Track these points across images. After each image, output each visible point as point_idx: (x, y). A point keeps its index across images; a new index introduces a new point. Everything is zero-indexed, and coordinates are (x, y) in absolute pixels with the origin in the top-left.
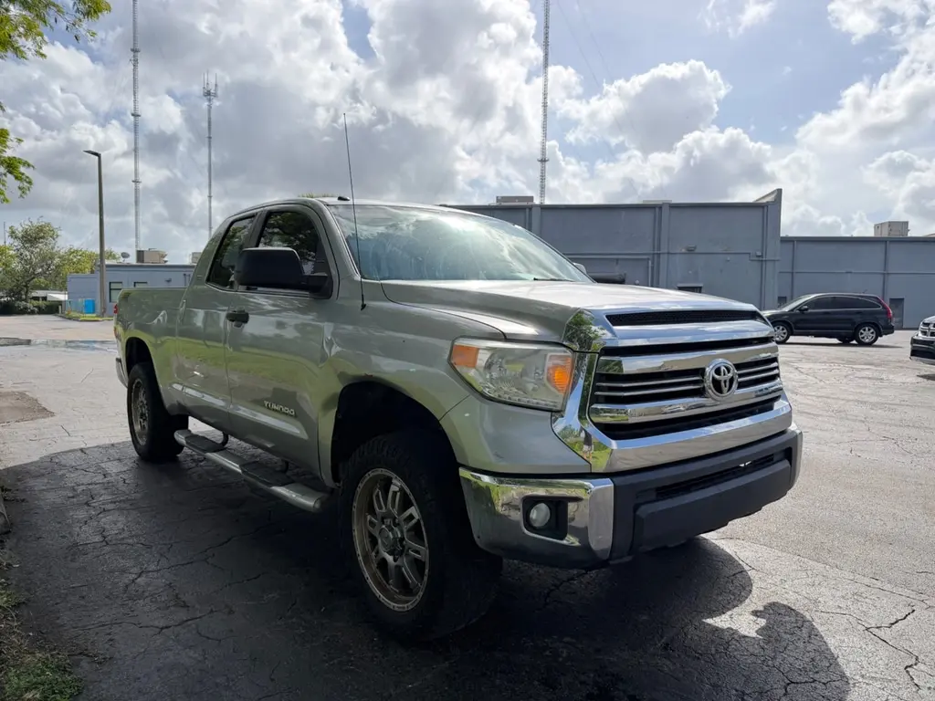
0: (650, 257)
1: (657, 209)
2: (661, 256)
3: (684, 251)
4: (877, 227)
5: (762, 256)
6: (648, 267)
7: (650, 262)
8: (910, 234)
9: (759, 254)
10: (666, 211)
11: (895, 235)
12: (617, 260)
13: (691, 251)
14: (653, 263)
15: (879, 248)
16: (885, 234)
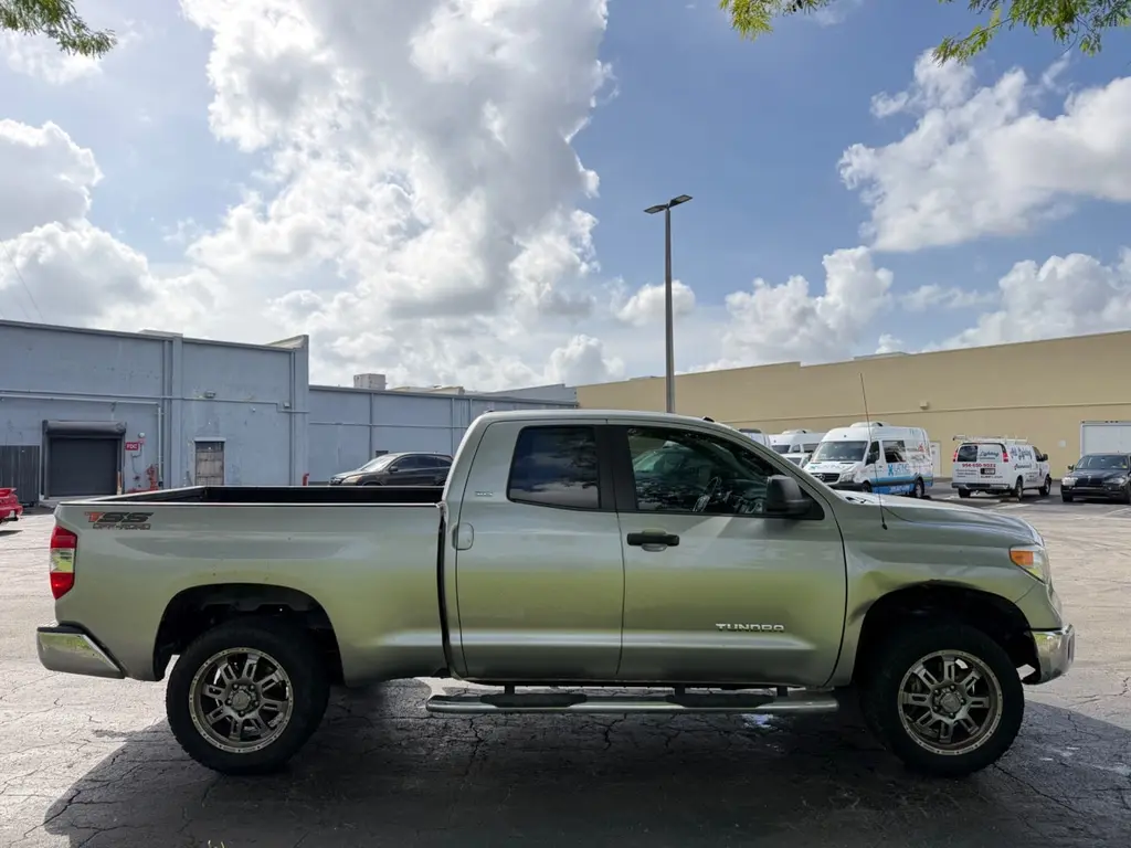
0: (160, 403)
1: (166, 343)
2: (173, 402)
3: (201, 397)
4: (356, 378)
5: (290, 407)
6: (157, 416)
7: (160, 410)
8: (388, 387)
9: (287, 405)
10: (177, 346)
11: (375, 387)
12: (114, 404)
13: (209, 398)
14: (163, 411)
15: (365, 400)
16: (366, 386)
